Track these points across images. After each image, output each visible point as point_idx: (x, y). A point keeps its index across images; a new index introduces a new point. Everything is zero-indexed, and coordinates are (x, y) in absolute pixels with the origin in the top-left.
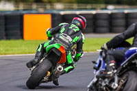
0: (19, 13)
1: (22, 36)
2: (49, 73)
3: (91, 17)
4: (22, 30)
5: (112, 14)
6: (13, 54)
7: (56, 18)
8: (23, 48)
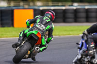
0: (10, 9)
1: (12, 25)
2: (29, 52)
3: (62, 11)
4: (12, 20)
5: (76, 9)
6: (7, 37)
7: (37, 12)
8: (14, 33)
